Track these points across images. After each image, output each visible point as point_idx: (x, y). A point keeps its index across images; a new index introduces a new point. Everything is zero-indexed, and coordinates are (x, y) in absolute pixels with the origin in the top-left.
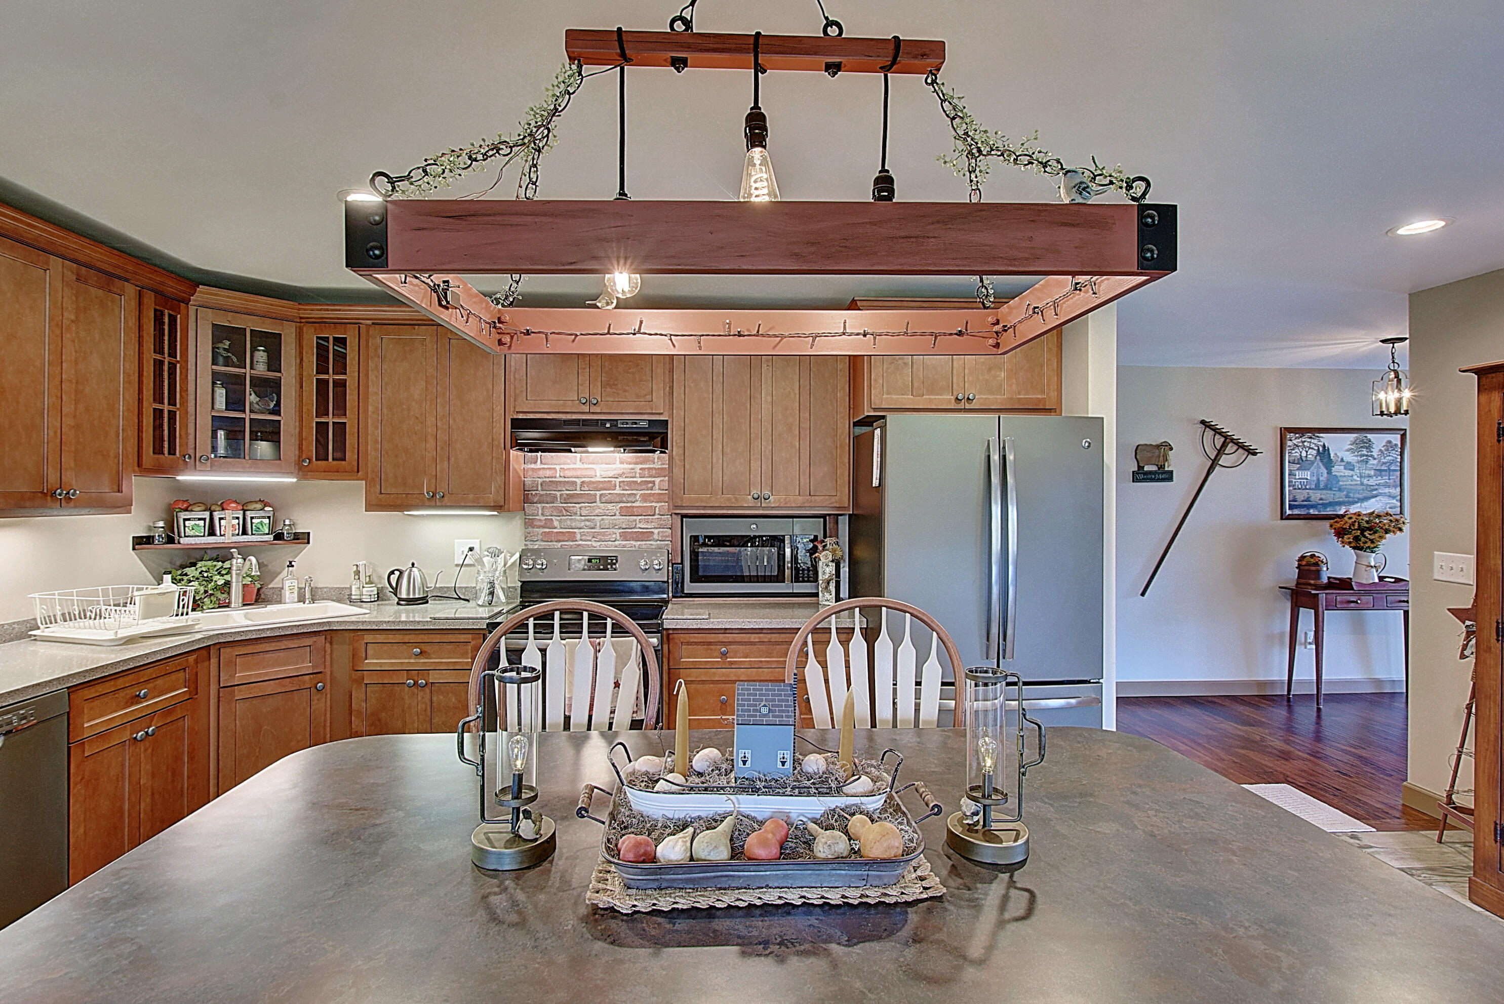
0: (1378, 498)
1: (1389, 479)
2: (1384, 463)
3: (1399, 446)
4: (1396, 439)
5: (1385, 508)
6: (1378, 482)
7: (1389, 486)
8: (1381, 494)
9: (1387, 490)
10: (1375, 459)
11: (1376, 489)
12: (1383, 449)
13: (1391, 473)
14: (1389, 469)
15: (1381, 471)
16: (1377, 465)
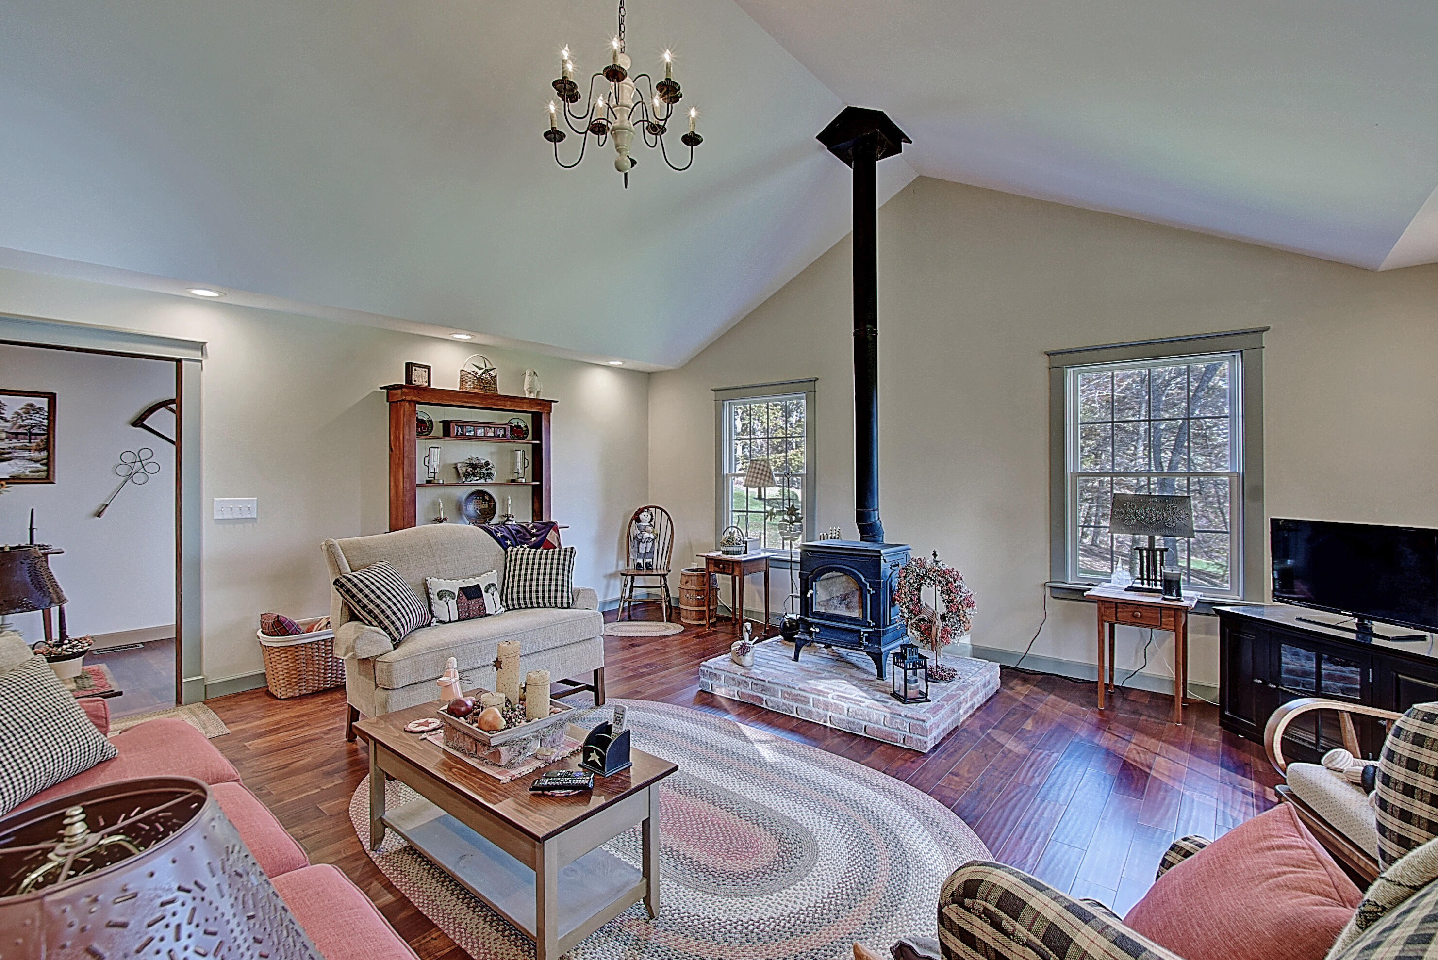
0: (11, 462)
1: (30, 442)
2: (21, 426)
3: (46, 409)
4: (43, 403)
5: (24, 472)
6: (12, 446)
7: (30, 450)
8: (17, 458)
9: (26, 454)
10: (7, 421)
11: (10, 453)
12: (20, 412)
13: (33, 437)
14: (30, 432)
15: (17, 434)
16: (12, 428)
